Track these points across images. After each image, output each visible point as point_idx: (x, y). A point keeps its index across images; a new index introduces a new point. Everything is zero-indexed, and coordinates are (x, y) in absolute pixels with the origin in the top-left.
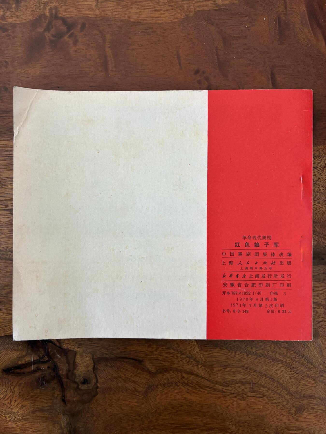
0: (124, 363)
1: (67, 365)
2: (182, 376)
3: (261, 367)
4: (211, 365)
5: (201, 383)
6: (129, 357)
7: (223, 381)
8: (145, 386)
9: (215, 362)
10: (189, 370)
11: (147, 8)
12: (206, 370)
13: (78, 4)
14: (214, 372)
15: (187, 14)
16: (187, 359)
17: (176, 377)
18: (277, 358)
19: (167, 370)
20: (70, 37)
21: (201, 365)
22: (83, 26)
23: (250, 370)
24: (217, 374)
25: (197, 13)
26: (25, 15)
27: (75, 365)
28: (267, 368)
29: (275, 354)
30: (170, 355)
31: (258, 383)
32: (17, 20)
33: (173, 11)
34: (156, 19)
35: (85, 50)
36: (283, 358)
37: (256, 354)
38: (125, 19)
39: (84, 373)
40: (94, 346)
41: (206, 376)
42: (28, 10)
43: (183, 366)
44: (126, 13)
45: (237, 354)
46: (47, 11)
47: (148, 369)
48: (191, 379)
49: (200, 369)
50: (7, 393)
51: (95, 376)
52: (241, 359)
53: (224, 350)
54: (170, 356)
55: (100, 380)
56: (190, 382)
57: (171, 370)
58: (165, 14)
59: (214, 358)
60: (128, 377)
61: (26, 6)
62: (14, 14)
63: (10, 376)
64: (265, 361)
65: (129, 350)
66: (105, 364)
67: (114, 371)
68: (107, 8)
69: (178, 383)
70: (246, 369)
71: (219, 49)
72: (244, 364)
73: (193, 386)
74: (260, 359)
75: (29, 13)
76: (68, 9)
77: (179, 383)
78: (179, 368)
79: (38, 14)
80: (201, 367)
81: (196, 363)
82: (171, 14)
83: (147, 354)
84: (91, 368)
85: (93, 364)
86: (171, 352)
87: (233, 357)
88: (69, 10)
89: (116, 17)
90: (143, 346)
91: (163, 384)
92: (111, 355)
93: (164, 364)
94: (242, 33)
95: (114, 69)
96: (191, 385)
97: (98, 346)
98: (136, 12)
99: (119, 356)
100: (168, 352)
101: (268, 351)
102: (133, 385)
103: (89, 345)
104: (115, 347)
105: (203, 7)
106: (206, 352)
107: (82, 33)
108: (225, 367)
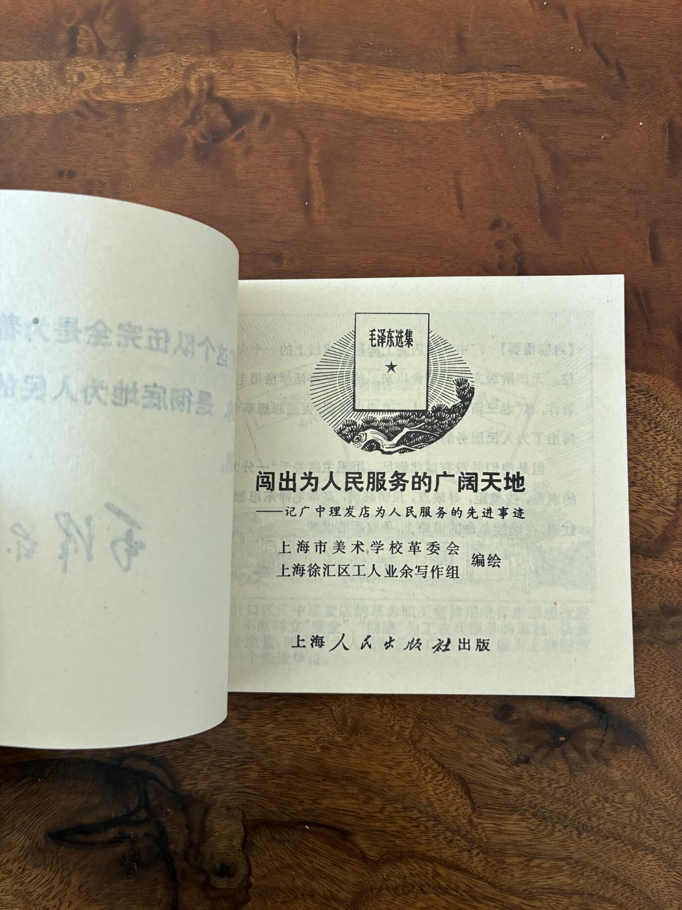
0: (311, 836)
1: (187, 831)
2: (435, 871)
3: (607, 860)
4: (499, 852)
5: (476, 889)
6: (322, 823)
7: (525, 888)
8: (352, 888)
9: (508, 844)
10: (451, 859)
11: (399, 91)
12: (488, 862)
13: (258, 74)
14: (505, 866)
15: (479, 105)
16: (448, 834)
17: (422, 873)
18: (643, 842)
19: (402, 856)
20: (237, 138)
21: (478, 850)
22: (266, 119)
23: (583, 865)
24: (513, 871)
25: (501, 104)
26: (146, 88)
27: (203, 833)
28: (620, 862)
29: (639, 834)
30: (412, 823)
31: (598, 893)
32: (128, 96)
33: (451, 98)
34: (416, 113)
35: (265, 168)
36: (654, 842)
37: (599, 831)
38: (353, 109)
39: (222, 851)
40: (248, 793)
41: (487, 875)
42: (151, 77)
43: (438, 849)
44: (355, 97)
45: (556, 829)
46: (193, 83)
47: (362, 852)
48: (455, 879)
49: (476, 859)
50: (53, 884)
51: (245, 861)
52: (567, 841)
53: (529, 819)
54: (411, 825)
55: (255, 870)
56: (452, 886)
57: (411, 857)
58: (434, 103)
59: (506, 836)
60: (318, 867)
61: (147, 68)
62: (122, 83)
63: (62, 848)
64: (618, 848)
65: (322, 807)
66: (269, 834)
67: (288, 851)
68: (315, 86)
69: (426, 886)
70: (576, 863)
71: (542, 180)
72: (571, 853)
73: (458, 895)
74: (606, 842)
75: (154, 84)
76: (235, 82)
77: (429, 887)
78: (428, 854)
79: (172, 88)
80: (477, 855)
81: (467, 844)
82: (447, 105)
83: (361, 818)
84: (237, 842)
85: (243, 834)
86: (414, 817)
87: (547, 836)
88: (236, 85)
89: (335, 104)
90: (353, 801)
91: (394, 888)
92: (284, 816)
93: (398, 842)
94: (594, 150)
95: (323, 210)
96: (454, 893)
97: (257, 793)
98: (376, 98)
99: (300, 819)
100: (406, 817)
101: (625, 827)
102: (327, 886)
103: (237, 790)
104: (293, 798)
105: (514, 93)
106: (489, 822)
107: (262, 134)
108: (531, 857)
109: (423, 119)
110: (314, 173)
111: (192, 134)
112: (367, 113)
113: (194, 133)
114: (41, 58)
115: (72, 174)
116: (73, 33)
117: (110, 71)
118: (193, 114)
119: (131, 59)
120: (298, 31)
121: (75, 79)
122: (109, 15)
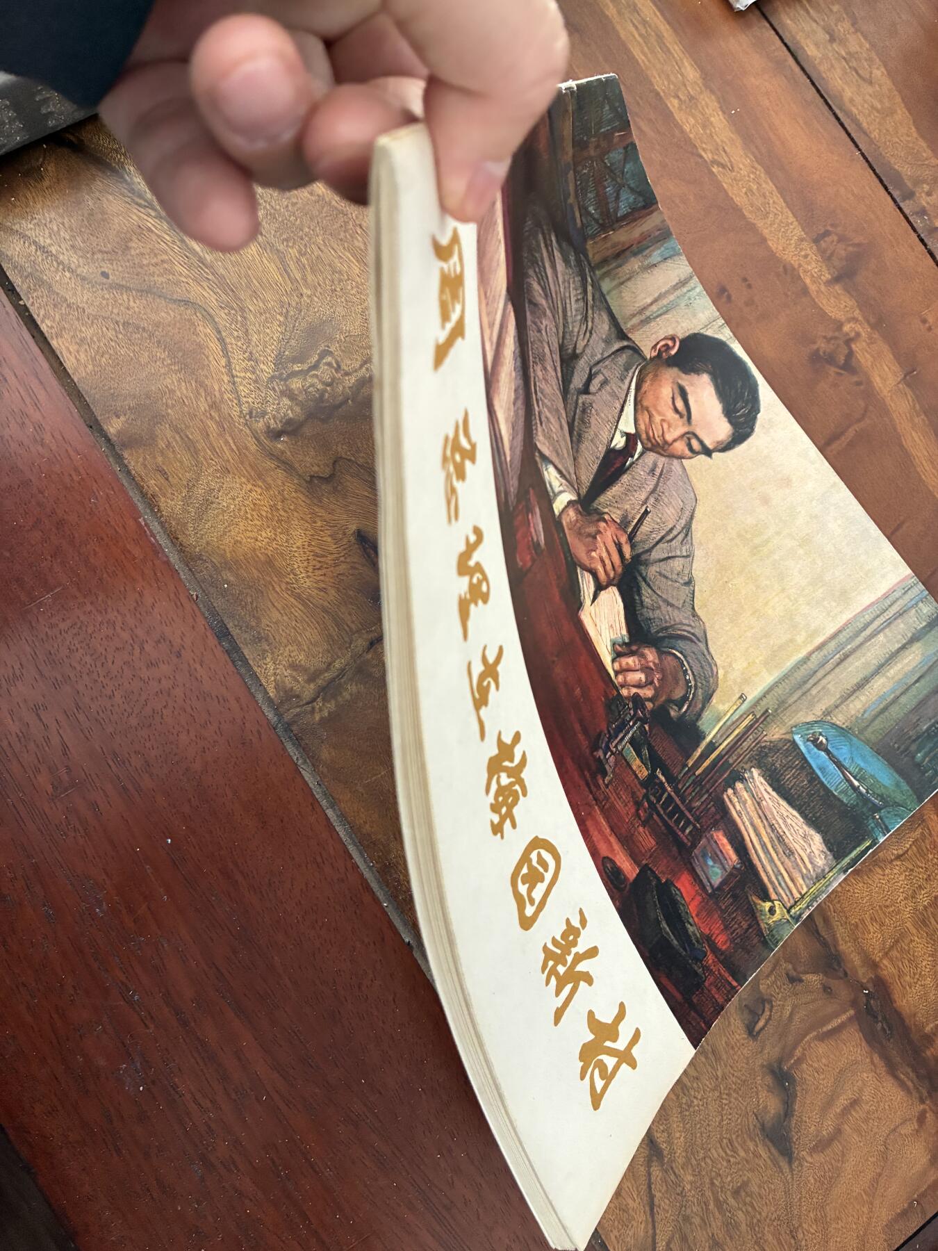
109: (923, 477)
110: (851, 433)
111: (822, 345)
112: (903, 440)
113: (823, 345)
114: (800, 223)
115: (749, 286)
116: (827, 234)
117: (820, 271)
118: (831, 338)
119: (837, 280)
120: (918, 369)
121: (803, 253)
122: (850, 249)
